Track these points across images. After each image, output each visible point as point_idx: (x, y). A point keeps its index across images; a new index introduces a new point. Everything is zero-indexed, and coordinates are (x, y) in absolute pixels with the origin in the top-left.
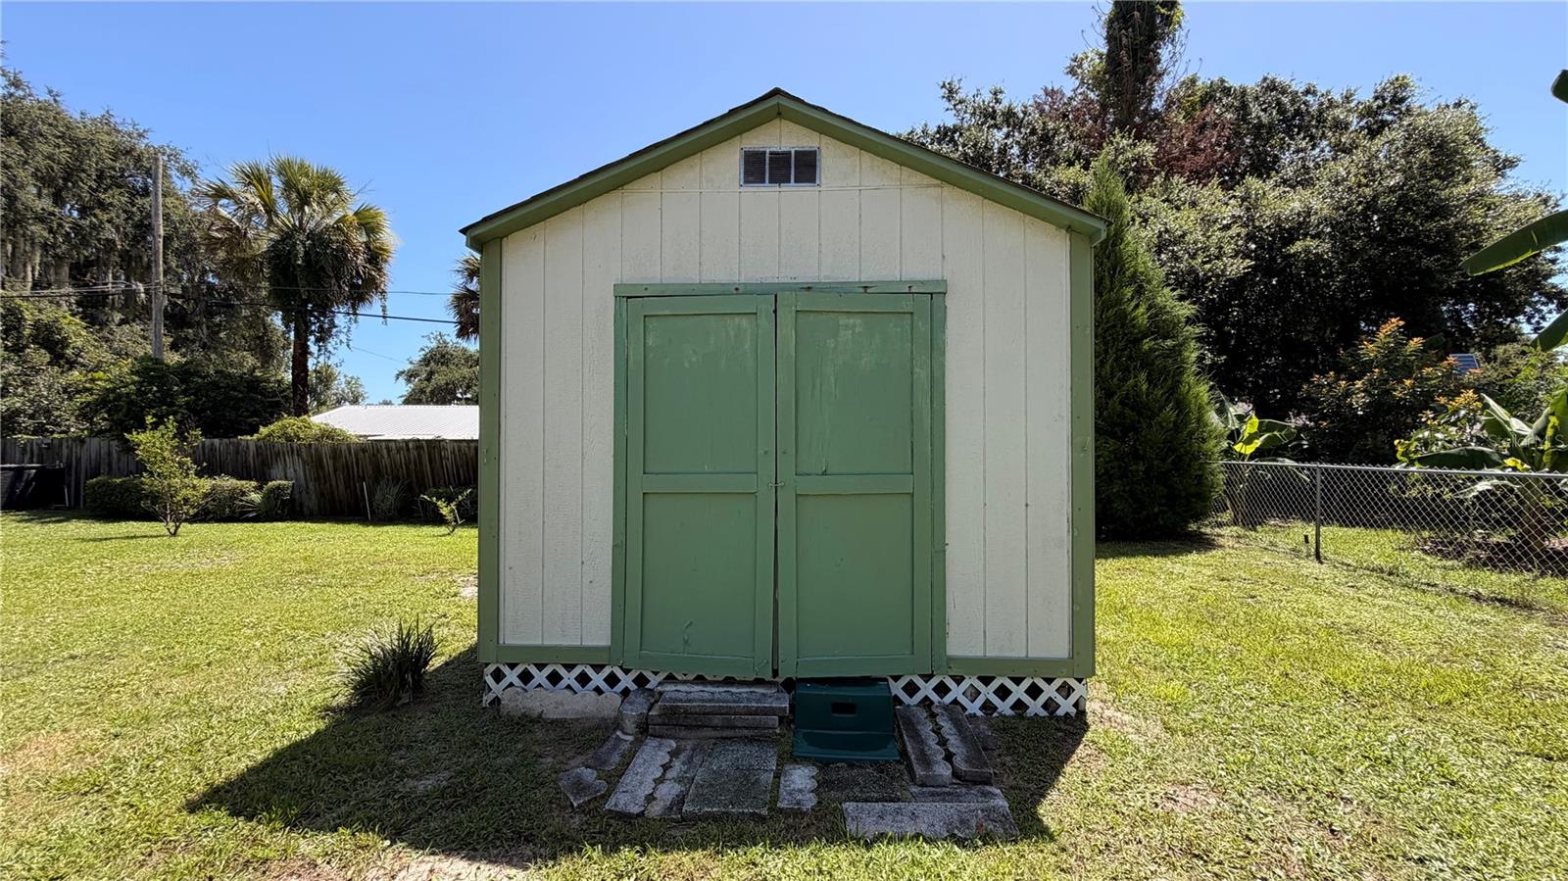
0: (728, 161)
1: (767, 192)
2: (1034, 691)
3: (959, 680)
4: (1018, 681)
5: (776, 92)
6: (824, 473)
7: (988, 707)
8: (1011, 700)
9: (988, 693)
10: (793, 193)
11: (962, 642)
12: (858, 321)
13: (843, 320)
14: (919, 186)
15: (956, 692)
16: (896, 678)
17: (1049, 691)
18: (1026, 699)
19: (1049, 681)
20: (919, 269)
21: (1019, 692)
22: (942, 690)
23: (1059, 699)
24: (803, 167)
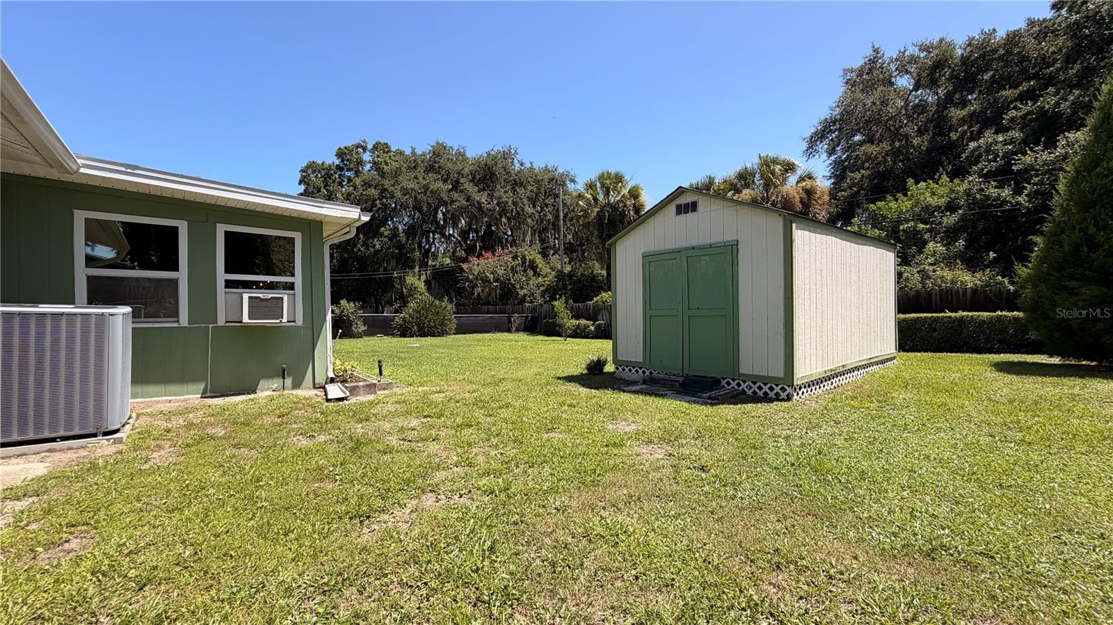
0: (672, 208)
1: (683, 216)
2: (771, 389)
3: (744, 382)
4: (765, 384)
5: (680, 187)
6: (698, 309)
7: (754, 392)
8: (763, 391)
9: (755, 388)
10: (691, 216)
11: (745, 368)
12: (707, 257)
13: (702, 258)
14: (729, 207)
15: (744, 386)
16: (724, 379)
17: (777, 389)
18: (768, 391)
19: (777, 385)
20: (729, 237)
21: (766, 388)
22: (739, 385)
23: (781, 393)
24: (693, 207)
